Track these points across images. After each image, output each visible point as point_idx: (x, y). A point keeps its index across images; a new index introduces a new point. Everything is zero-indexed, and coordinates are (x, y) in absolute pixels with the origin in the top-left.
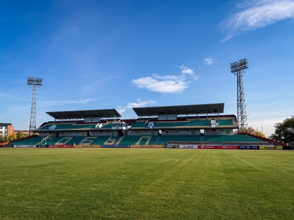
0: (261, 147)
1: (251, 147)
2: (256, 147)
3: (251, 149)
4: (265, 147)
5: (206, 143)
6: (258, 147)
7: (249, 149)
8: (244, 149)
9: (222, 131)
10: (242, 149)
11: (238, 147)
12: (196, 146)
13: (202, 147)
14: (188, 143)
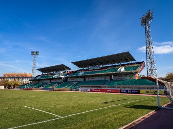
0: (142, 91)
1: (132, 91)
2: (136, 92)
3: (131, 93)
4: (146, 92)
5: (96, 87)
6: (139, 91)
7: (129, 93)
8: (125, 93)
9: (126, 76)
10: (123, 93)
11: (120, 90)
12: (89, 89)
13: (93, 90)
14: (84, 87)
